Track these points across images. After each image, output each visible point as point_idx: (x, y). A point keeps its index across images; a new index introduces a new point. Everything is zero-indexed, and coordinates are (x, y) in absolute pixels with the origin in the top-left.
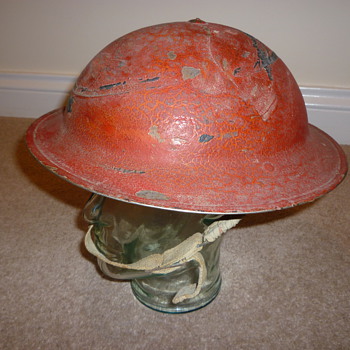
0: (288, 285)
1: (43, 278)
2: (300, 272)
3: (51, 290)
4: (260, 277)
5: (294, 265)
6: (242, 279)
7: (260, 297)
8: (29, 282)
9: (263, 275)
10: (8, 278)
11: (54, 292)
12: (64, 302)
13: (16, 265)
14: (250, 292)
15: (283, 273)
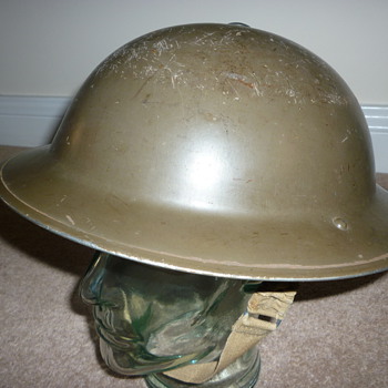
0: (365, 363)
1: (54, 345)
2: (380, 344)
3: (63, 362)
4: (328, 349)
5: (372, 335)
6: (304, 352)
7: (328, 378)
8: (37, 351)
9: (331, 346)
10: (11, 344)
11: (66, 364)
12: (77, 378)
13: (24, 327)
14: (315, 371)
15: (358, 345)
